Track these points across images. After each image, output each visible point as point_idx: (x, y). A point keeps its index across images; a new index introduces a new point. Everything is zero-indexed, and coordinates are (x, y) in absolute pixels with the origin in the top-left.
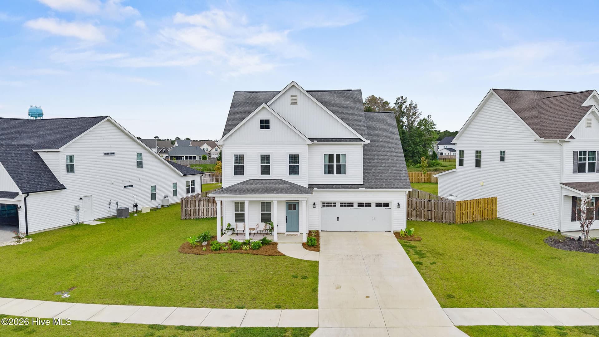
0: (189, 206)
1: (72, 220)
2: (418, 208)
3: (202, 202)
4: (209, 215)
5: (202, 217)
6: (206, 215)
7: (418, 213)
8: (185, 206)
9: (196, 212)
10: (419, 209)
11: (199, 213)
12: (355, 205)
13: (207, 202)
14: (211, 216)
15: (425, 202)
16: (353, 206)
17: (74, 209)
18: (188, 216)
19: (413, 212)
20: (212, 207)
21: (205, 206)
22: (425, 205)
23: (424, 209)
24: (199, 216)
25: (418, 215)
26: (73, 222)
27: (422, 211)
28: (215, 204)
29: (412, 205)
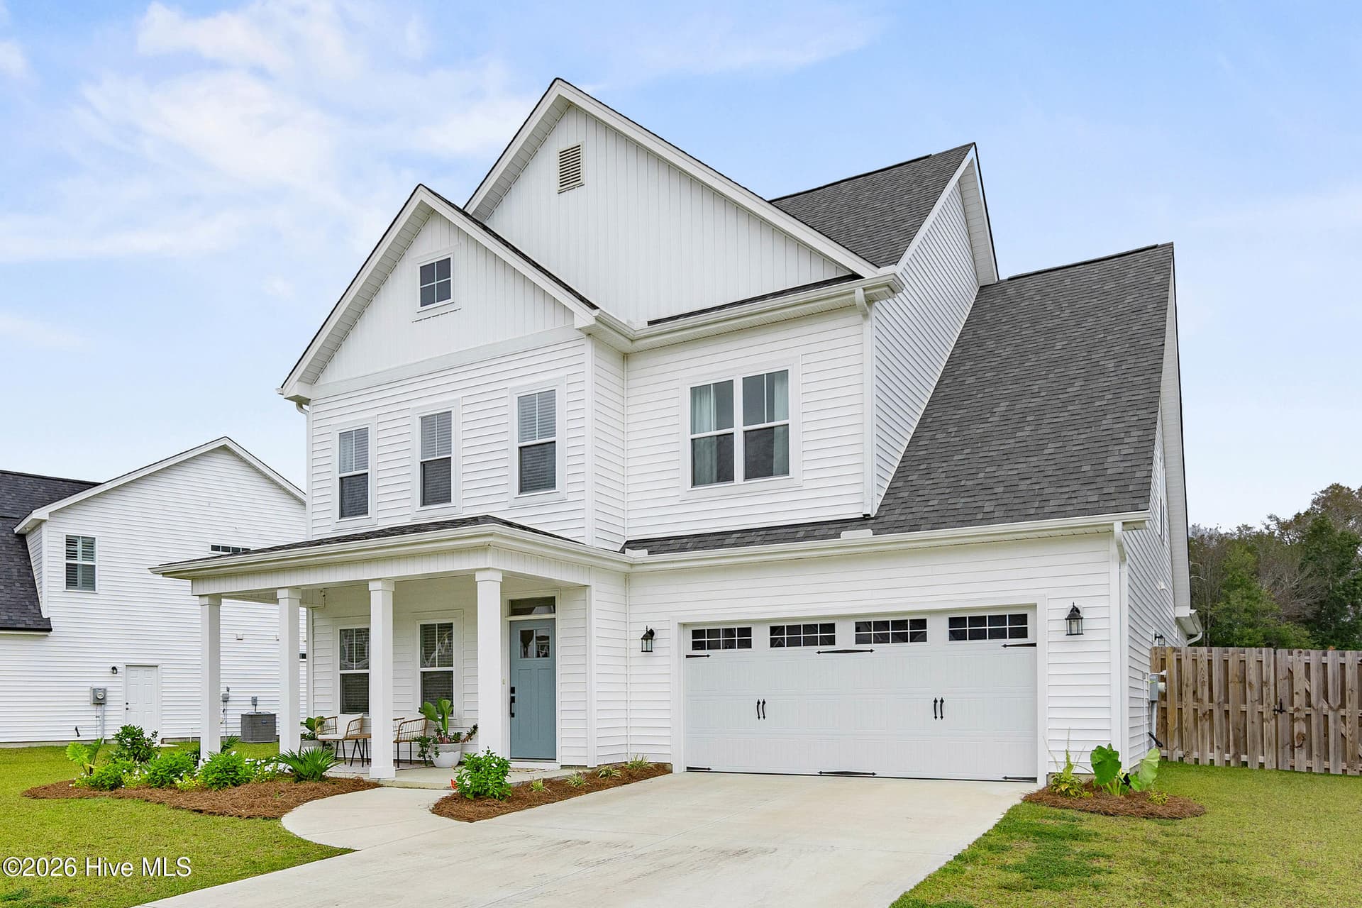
1: (76, 729)
2: (1299, 701)
7: (1300, 727)
10: (1309, 705)
12: (845, 635)
15: (1343, 665)
16: (831, 641)
17: (88, 697)
19: (1269, 727)
22: (1348, 686)
23: (1343, 705)
25: (1305, 738)
26: (78, 736)
27: (1326, 716)
29: (1263, 684)
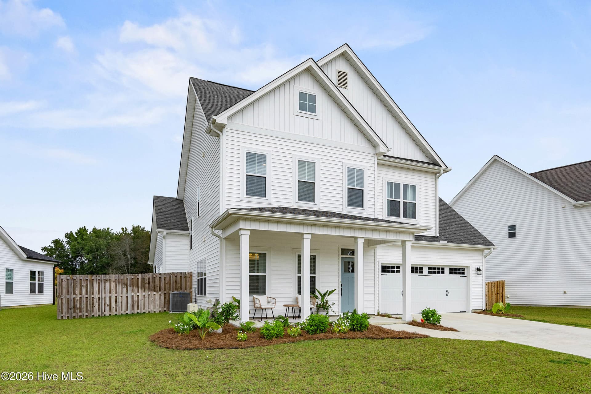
0: (77, 292)
3: (107, 284)
4: (122, 310)
5: (107, 313)
6: (116, 310)
8: (68, 292)
9: (93, 304)
11: (99, 305)
13: (119, 283)
14: (127, 312)
18: (75, 312)
20: (128, 295)
21: (113, 292)
24: (99, 311)
28: (134, 288)
